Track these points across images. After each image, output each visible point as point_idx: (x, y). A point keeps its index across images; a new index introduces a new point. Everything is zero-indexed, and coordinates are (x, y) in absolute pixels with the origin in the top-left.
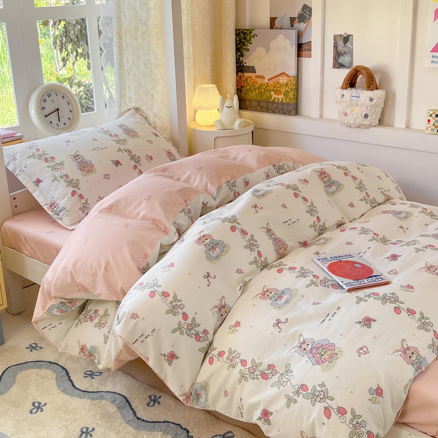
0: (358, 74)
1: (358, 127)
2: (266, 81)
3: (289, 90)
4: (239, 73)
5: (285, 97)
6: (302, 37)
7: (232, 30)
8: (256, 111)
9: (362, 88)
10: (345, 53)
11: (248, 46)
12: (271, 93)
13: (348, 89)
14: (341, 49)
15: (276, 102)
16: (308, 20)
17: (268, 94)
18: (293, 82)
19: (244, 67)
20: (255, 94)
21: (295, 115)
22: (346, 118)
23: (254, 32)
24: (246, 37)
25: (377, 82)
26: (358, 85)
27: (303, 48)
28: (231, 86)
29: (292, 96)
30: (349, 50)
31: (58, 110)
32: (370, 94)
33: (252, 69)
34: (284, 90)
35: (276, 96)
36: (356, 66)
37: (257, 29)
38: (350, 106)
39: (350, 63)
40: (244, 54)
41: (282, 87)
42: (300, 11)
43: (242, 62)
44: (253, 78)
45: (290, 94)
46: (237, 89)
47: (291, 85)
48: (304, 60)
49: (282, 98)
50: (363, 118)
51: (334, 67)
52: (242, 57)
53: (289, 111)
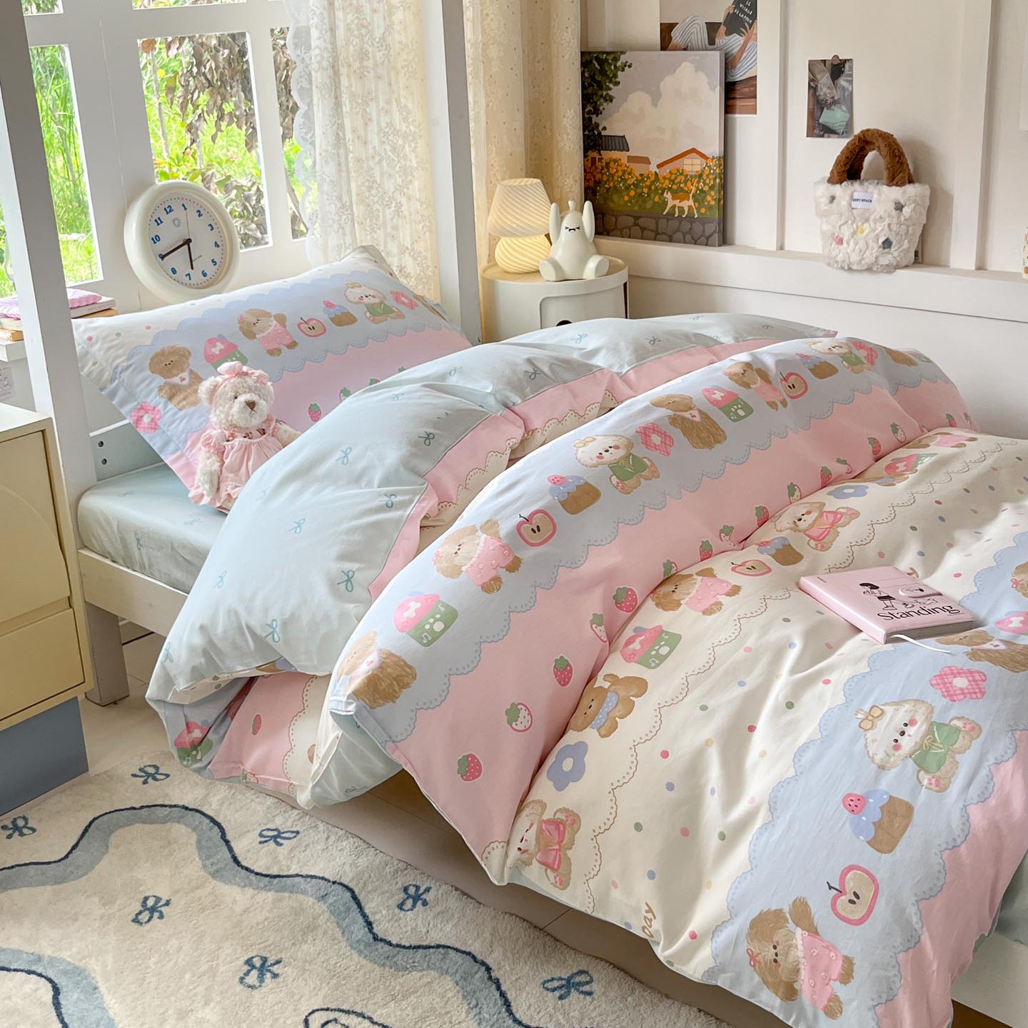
0: (868, 148)
1: (869, 270)
2: (653, 168)
3: (706, 188)
4: (590, 152)
5: (697, 204)
6: (734, 67)
7: (573, 53)
8: (629, 237)
9: (876, 181)
10: (835, 102)
11: (610, 89)
12: (665, 195)
13: (845, 183)
14: (825, 94)
15: (676, 215)
16: (748, 27)
17: (657, 199)
18: (714, 170)
19: (602, 139)
20: (626, 198)
21: (720, 245)
22: (840, 250)
23: (623, 58)
24: (607, 68)
25: (911, 167)
26: (865, 174)
27: (738, 92)
28: (572, 182)
29: (713, 203)
30: (844, 95)
31: (188, 242)
32: (895, 193)
33: (620, 143)
34: (694, 189)
35: (677, 202)
36: (862, 132)
37: (632, 49)
38: (850, 222)
39: (847, 125)
40: (601, 108)
41: (689, 183)
42: (730, 7)
43: (597, 125)
44: (622, 161)
45: (709, 198)
46: (586, 189)
47: (711, 177)
48: (740, 119)
49: (690, 207)
50: (881, 249)
51: (810, 133)
52: (597, 116)
53: (707, 235)
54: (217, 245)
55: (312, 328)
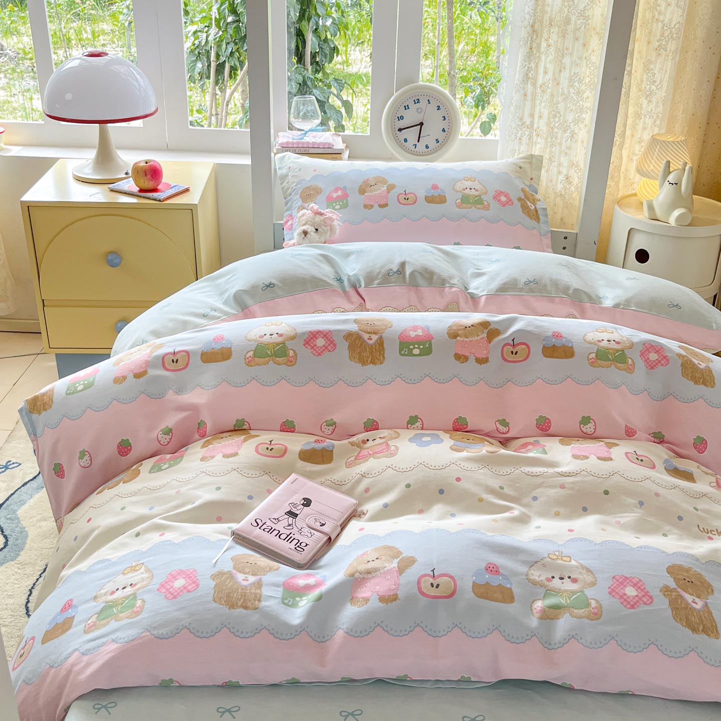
31: (421, 124)
54: (444, 130)
55: (407, 199)
